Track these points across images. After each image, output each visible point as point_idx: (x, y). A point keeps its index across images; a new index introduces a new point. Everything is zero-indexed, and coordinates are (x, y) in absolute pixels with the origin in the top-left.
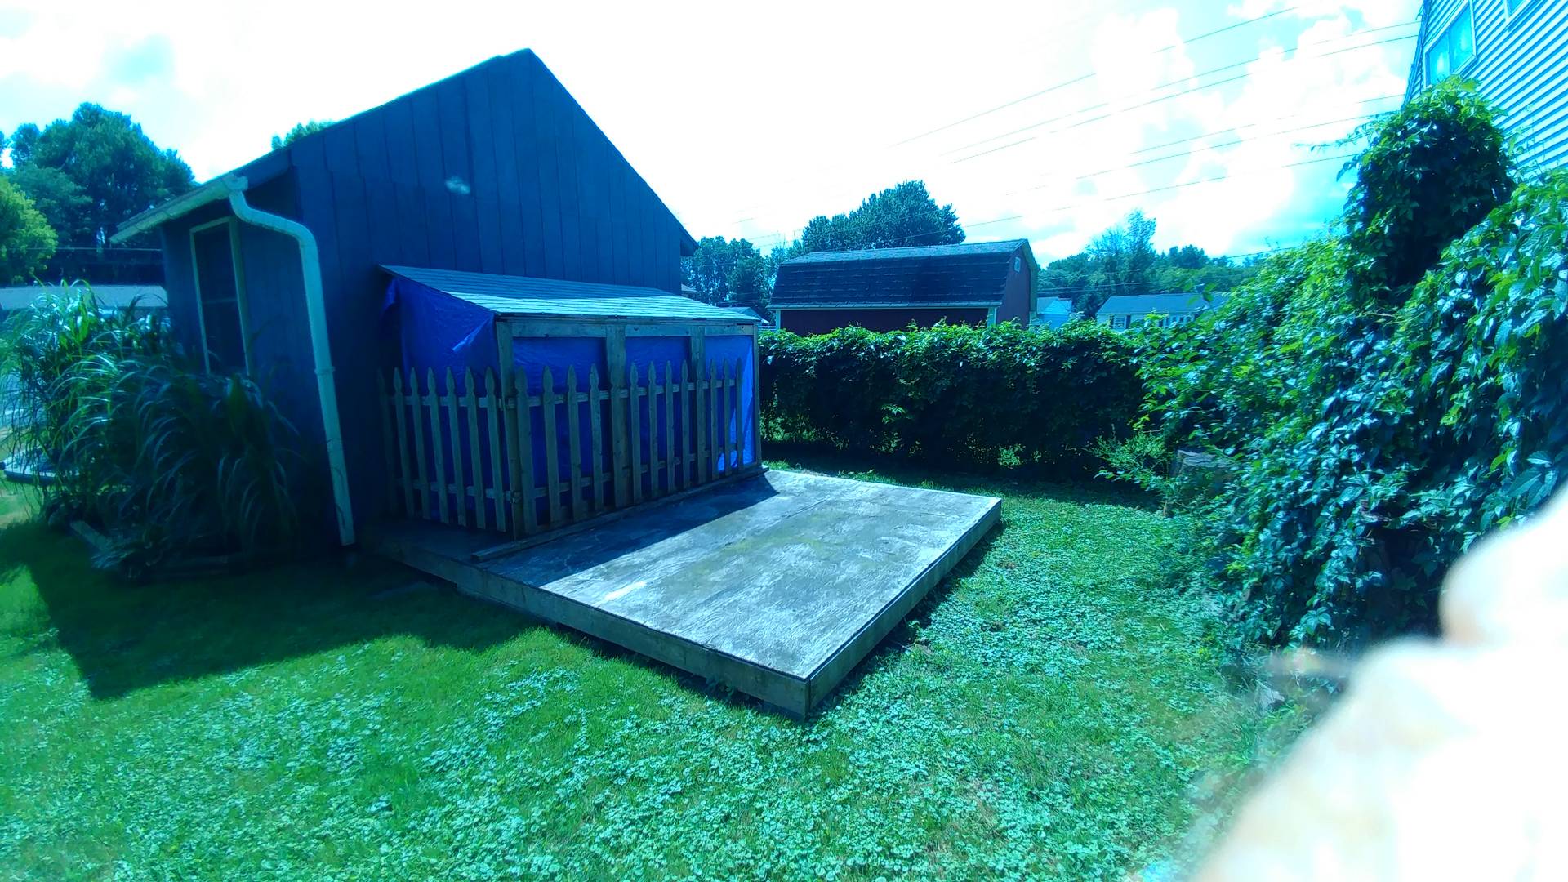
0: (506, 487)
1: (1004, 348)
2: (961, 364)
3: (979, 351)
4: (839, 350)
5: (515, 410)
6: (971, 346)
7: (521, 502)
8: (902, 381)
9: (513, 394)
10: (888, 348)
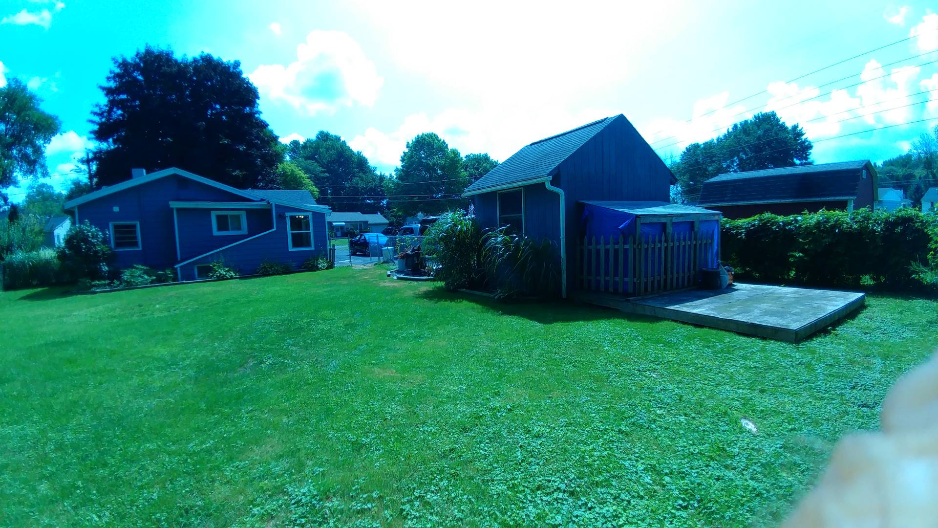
0: (634, 276)
1: (862, 221)
2: (837, 231)
3: (847, 223)
4: (759, 226)
5: (641, 249)
6: (843, 221)
7: (640, 283)
8: (800, 240)
9: (640, 243)
10: (790, 224)
